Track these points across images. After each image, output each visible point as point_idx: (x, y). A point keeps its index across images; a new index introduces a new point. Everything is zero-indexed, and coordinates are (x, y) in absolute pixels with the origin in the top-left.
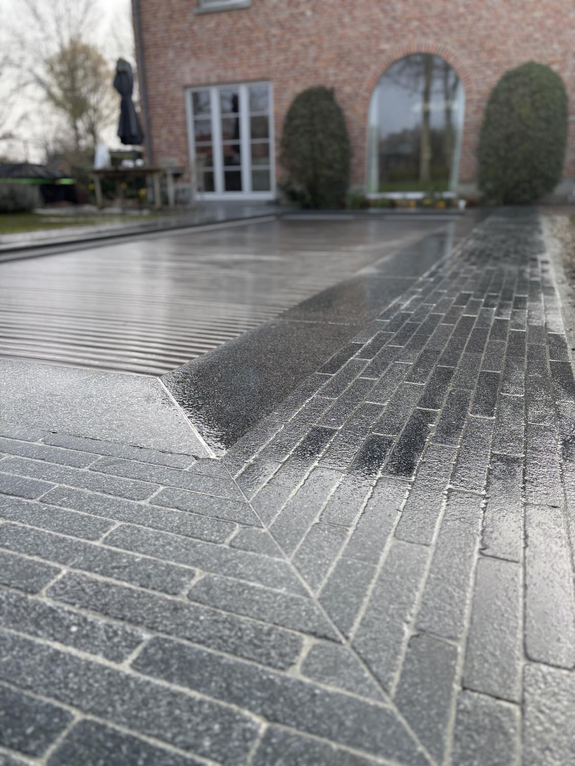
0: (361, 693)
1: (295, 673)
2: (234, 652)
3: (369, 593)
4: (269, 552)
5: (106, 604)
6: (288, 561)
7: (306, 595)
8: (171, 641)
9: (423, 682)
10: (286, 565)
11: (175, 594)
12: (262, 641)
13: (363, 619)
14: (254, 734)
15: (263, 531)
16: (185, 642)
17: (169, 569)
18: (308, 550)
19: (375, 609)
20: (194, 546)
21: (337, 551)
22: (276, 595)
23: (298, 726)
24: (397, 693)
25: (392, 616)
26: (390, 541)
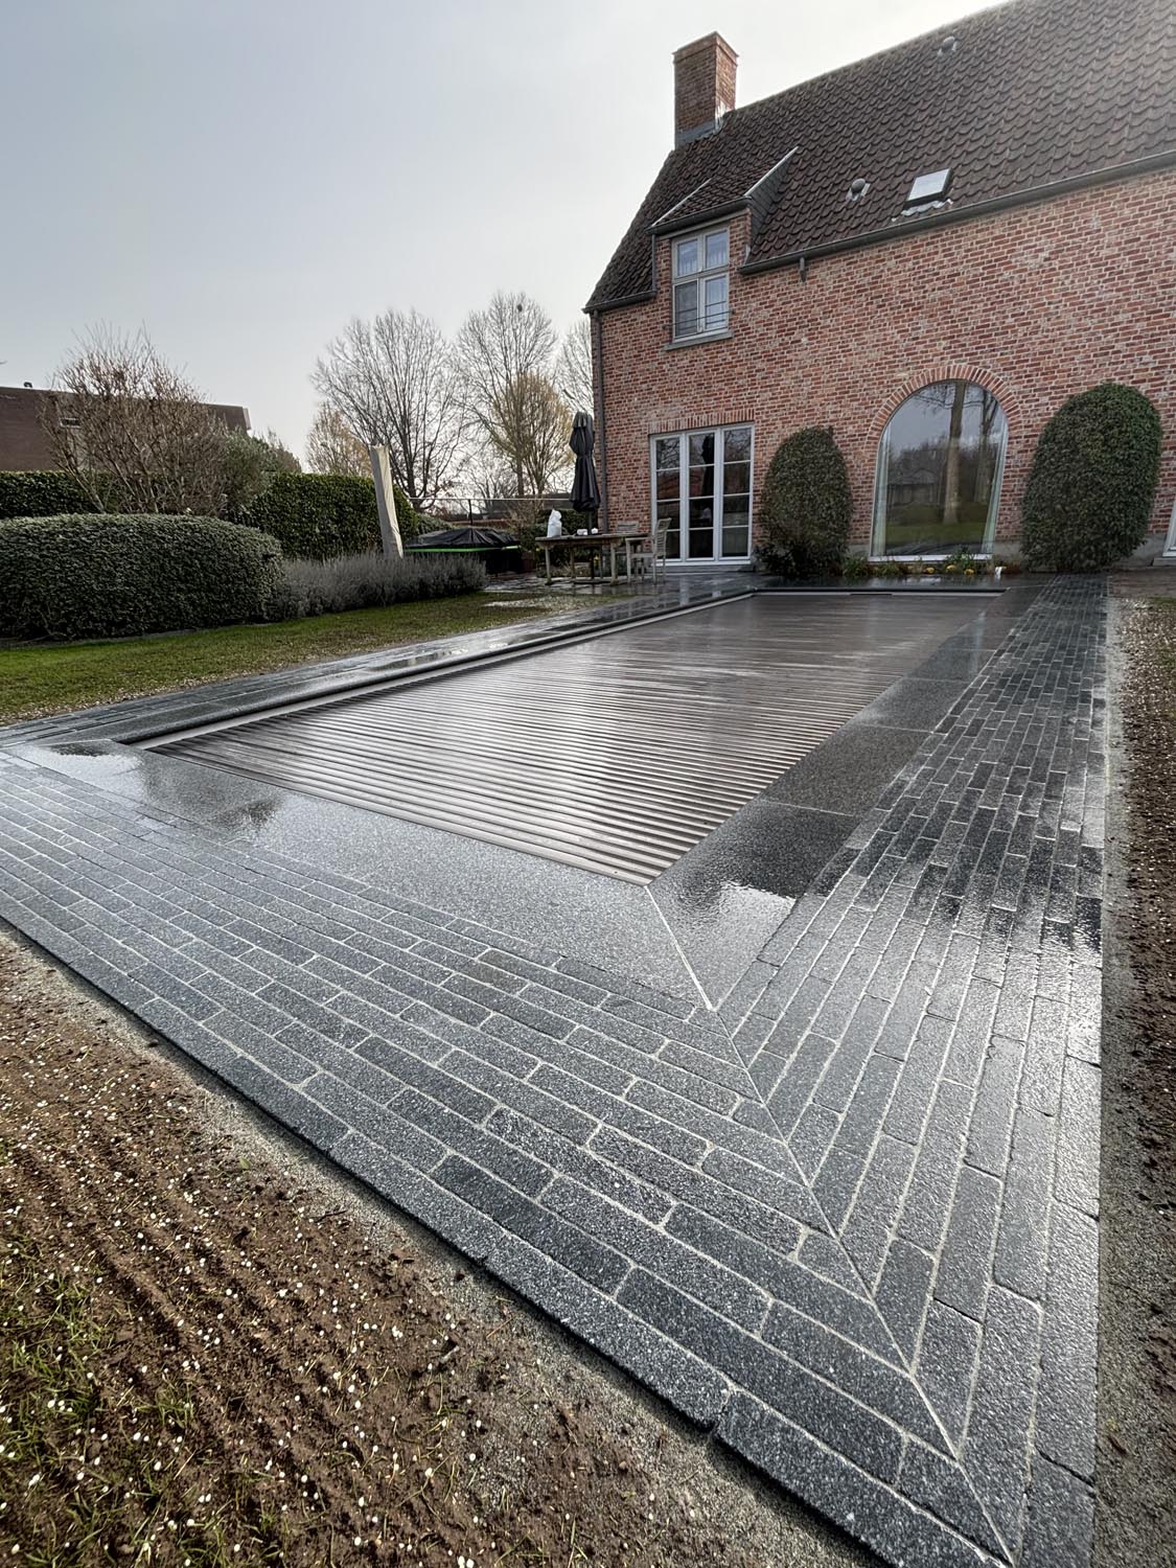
0: (848, 1287)
1: (794, 1258)
2: (745, 1230)
3: (857, 1190)
4: (768, 1132)
5: (637, 1166)
6: (785, 1144)
7: (802, 1183)
8: (694, 1211)
9: (900, 1286)
10: (784, 1148)
11: (691, 1164)
12: (765, 1222)
13: (852, 1216)
14: (764, 1305)
15: (762, 1106)
16: (704, 1213)
17: (685, 1138)
18: (803, 1135)
19: (862, 1208)
20: (702, 1115)
21: (829, 1139)
22: (777, 1179)
23: (797, 1306)
24: (878, 1293)
25: (876, 1217)
26: (878, 1135)
